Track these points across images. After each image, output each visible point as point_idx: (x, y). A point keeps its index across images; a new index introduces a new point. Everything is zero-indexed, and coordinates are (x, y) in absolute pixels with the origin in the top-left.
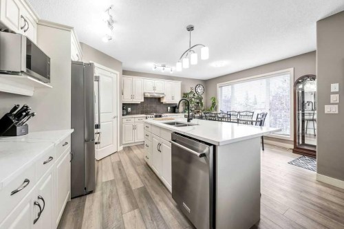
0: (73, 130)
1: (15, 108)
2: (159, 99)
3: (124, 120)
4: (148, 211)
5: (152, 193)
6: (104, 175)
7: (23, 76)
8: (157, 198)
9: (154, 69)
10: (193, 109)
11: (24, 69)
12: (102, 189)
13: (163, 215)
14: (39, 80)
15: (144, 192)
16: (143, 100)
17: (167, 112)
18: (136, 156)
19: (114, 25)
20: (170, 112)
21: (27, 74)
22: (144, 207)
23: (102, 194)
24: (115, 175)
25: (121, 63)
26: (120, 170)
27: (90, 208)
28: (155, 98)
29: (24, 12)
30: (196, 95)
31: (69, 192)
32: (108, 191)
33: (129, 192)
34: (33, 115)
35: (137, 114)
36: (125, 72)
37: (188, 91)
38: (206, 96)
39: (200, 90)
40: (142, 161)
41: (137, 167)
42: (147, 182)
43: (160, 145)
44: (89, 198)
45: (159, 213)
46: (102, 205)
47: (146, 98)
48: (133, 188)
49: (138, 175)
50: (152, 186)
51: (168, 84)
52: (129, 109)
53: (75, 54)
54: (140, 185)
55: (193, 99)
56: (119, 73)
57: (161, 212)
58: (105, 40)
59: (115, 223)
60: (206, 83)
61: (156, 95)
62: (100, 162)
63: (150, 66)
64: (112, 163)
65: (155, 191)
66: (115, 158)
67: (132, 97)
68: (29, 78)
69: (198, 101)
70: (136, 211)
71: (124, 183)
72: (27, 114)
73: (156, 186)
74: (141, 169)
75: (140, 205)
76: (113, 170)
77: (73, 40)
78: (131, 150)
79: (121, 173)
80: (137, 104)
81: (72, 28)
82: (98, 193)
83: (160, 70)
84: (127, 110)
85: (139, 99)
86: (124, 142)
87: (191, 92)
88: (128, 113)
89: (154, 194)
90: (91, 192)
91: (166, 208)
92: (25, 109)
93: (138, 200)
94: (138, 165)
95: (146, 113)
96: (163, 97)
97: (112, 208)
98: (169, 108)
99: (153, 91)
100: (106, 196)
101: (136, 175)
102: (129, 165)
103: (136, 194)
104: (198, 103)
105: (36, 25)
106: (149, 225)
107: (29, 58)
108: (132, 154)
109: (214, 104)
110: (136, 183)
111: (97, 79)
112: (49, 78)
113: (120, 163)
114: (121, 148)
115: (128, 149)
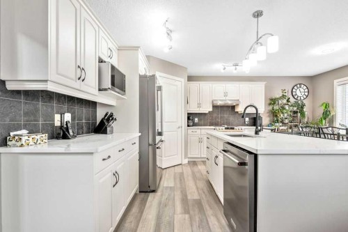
0: (140, 134)
1: (106, 114)
2: (233, 107)
3: (190, 131)
4: (197, 219)
5: (206, 207)
6: (167, 182)
7: (110, 91)
8: (209, 212)
9: (223, 71)
10: (287, 121)
11: (110, 86)
12: (162, 191)
13: (211, 227)
14: (119, 93)
15: (199, 203)
16: (211, 109)
17: (244, 124)
18: (200, 171)
19: (172, 35)
20: (247, 125)
21: (112, 89)
22: (195, 215)
23: (162, 195)
24: (175, 183)
25: (186, 69)
26: (181, 180)
27: (151, 202)
28: (228, 107)
29: (111, 45)
30: (292, 100)
31: (138, 185)
32: (167, 194)
33: (185, 200)
34: (116, 119)
35: (204, 125)
36: (190, 78)
37: (278, 94)
38: (314, 101)
39: (301, 92)
40: (205, 177)
41: (198, 182)
42: (204, 196)
43: (217, 157)
44: (151, 195)
45: (208, 224)
46: (160, 203)
47: (215, 107)
48: (189, 198)
49: (197, 188)
50: (208, 201)
51: (245, 87)
52: (196, 120)
53: (143, 68)
54: (196, 197)
55: (287, 107)
56: (183, 80)
57: (210, 223)
58: (166, 50)
59: (167, 218)
60: (312, 81)
61: (230, 103)
62: (165, 170)
63: (218, 68)
64: (175, 173)
65: (210, 206)
66: (178, 169)
67: (199, 105)
68: (113, 92)
69: (295, 109)
70: (187, 216)
71: (182, 192)
72: (112, 119)
73: (212, 202)
74: (202, 185)
75: (191, 212)
76: (175, 179)
77: (140, 56)
78: (196, 165)
79: (181, 183)
80: (205, 114)
81: (139, 47)
82: (159, 193)
83: (231, 70)
84: (193, 120)
85: (207, 109)
86: (190, 156)
87: (284, 96)
88: (194, 125)
89: (208, 208)
90: (153, 191)
91: (216, 223)
92: (111, 115)
93: (191, 208)
94: (199, 180)
95: (216, 124)
96: (238, 105)
97: (168, 207)
98: (247, 119)
99: (224, 98)
100: (164, 198)
101: (194, 187)
102: (190, 178)
103: (190, 203)
104: (295, 112)
105: (117, 51)
106: (195, 228)
107: (113, 77)
108: (195, 169)
109: (326, 114)
110: (193, 194)
111: (160, 88)
112: (125, 91)
113: (182, 174)
114: (185, 161)
115: (193, 163)
